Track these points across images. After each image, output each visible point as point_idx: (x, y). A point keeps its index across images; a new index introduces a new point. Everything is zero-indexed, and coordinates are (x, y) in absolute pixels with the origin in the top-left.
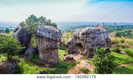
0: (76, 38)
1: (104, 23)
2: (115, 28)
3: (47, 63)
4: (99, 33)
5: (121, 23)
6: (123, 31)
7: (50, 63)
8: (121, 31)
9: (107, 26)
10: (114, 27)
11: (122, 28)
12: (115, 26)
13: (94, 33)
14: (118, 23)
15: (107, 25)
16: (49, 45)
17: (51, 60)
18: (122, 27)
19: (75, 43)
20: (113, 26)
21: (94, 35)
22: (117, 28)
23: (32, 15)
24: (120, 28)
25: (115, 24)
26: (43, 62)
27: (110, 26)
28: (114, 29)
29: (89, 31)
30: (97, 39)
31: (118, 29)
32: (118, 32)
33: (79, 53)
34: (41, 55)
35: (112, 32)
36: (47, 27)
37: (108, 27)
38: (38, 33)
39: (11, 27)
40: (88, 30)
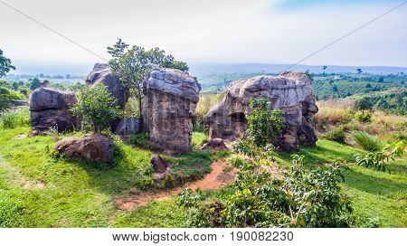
0: (232, 99)
1: (325, 67)
2: (358, 84)
3: (168, 147)
4: (285, 89)
5: (379, 68)
6: (383, 93)
7: (175, 148)
8: (377, 94)
9: (336, 77)
10: (356, 79)
11: (382, 85)
12: (361, 76)
13: (273, 89)
14: (371, 68)
15: (333, 74)
16: (173, 108)
17: (176, 142)
18: (381, 80)
19: (230, 113)
20: (353, 76)
21: (274, 92)
22: (366, 83)
23: (118, 41)
24: (374, 85)
25: (359, 70)
26: (159, 146)
27: (345, 78)
28: (357, 88)
29: (263, 82)
30: (279, 101)
31: (369, 86)
32: (368, 95)
33: (238, 136)
34: (155, 132)
35: (349, 95)
36: (169, 71)
37: (338, 80)
38: (152, 83)
39: (42, 75)
40: (260, 81)
